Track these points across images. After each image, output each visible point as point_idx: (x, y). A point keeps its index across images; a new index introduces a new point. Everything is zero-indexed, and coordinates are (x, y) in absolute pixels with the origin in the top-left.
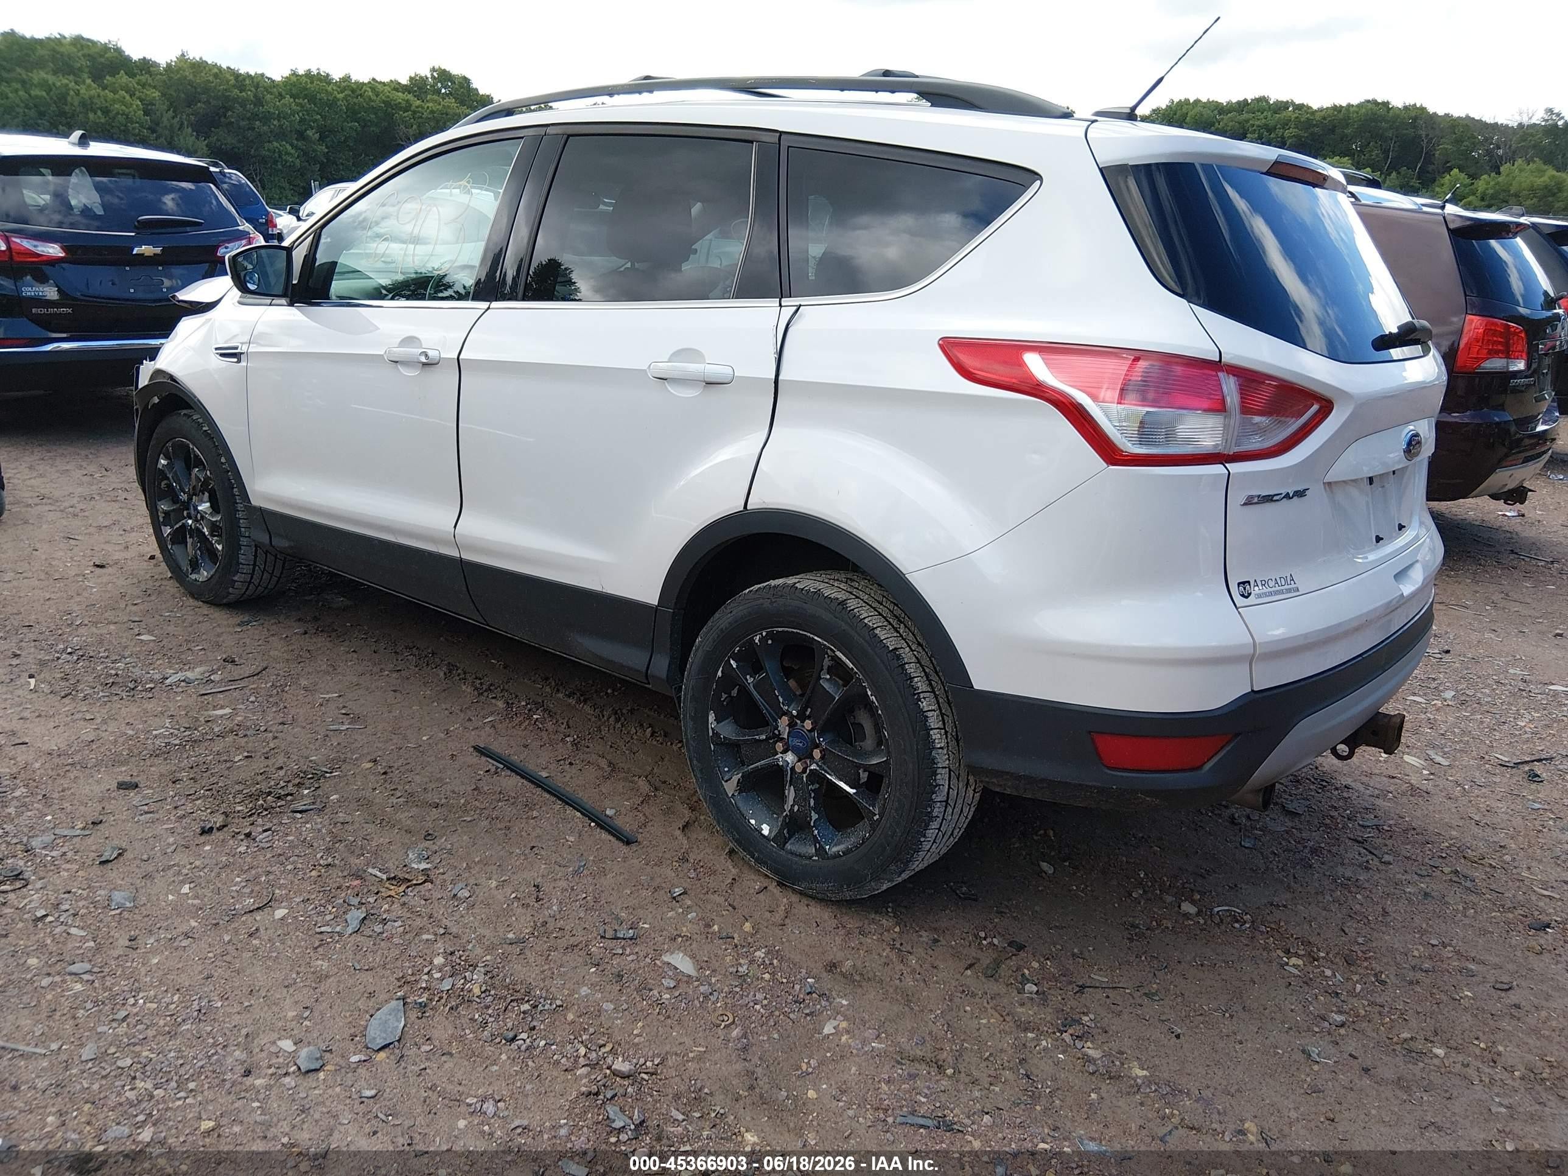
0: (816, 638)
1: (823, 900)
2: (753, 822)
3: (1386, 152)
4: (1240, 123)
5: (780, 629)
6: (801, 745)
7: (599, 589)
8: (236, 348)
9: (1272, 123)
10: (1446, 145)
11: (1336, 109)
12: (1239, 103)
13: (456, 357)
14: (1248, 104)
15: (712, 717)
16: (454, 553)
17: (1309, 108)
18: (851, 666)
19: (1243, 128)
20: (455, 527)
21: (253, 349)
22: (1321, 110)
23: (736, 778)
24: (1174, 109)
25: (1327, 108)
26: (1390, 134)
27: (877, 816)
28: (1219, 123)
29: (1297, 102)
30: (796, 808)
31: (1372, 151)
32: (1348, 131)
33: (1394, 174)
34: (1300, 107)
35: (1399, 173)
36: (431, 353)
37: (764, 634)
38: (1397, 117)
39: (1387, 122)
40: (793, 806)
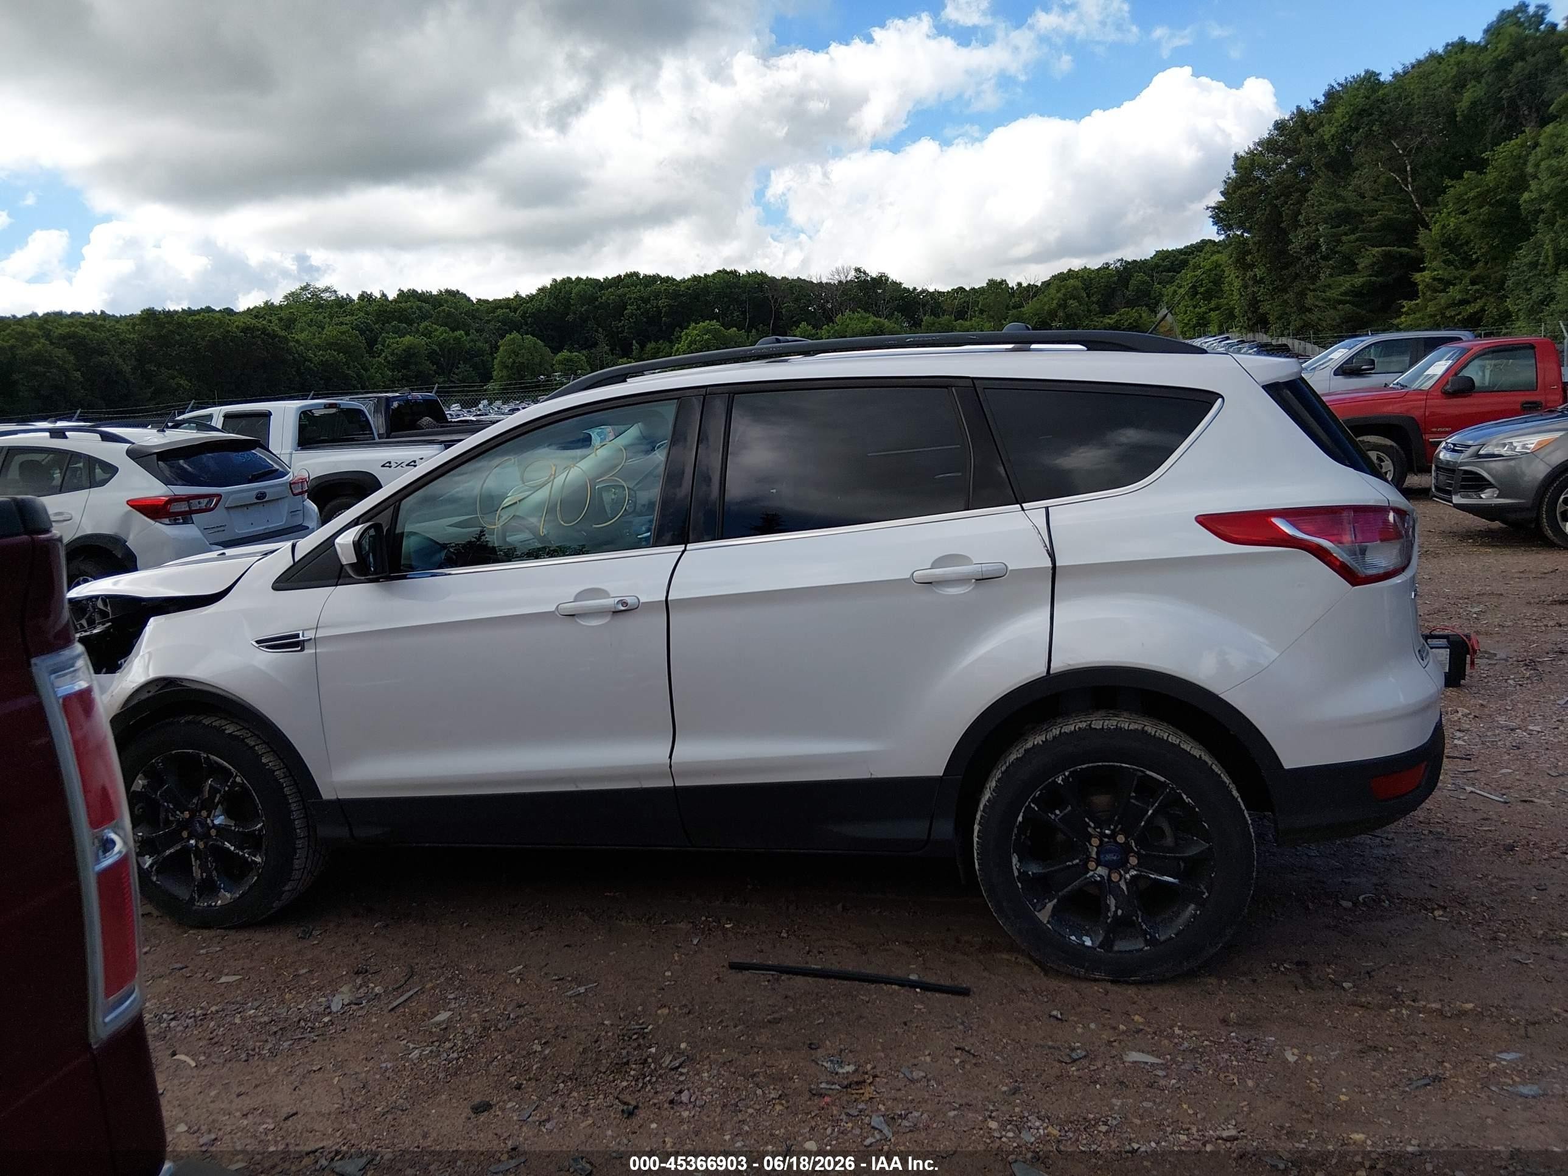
0: (1124, 765)
1: (1162, 981)
2: (1073, 938)
3: (744, 313)
4: (620, 296)
5: (1084, 766)
6: (1115, 858)
7: (869, 776)
8: (297, 636)
9: (645, 295)
10: (789, 304)
11: (696, 279)
12: (614, 279)
13: (664, 599)
14: (622, 280)
15: (1015, 860)
16: (668, 783)
17: (674, 280)
18: (1163, 779)
19: (622, 300)
20: (670, 757)
21: (321, 633)
22: (683, 281)
23: (1050, 906)
24: (558, 287)
25: (689, 279)
26: (744, 297)
27: (1207, 894)
28: (601, 297)
29: (663, 275)
30: (1120, 912)
31: (733, 313)
32: (710, 298)
33: (754, 331)
34: (668, 279)
35: (757, 330)
36: (629, 600)
37: (1067, 774)
38: (745, 283)
39: (739, 288)
40: (1116, 912)
